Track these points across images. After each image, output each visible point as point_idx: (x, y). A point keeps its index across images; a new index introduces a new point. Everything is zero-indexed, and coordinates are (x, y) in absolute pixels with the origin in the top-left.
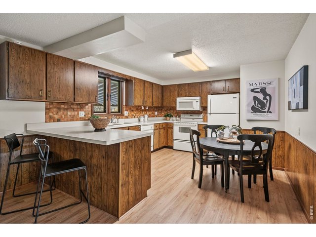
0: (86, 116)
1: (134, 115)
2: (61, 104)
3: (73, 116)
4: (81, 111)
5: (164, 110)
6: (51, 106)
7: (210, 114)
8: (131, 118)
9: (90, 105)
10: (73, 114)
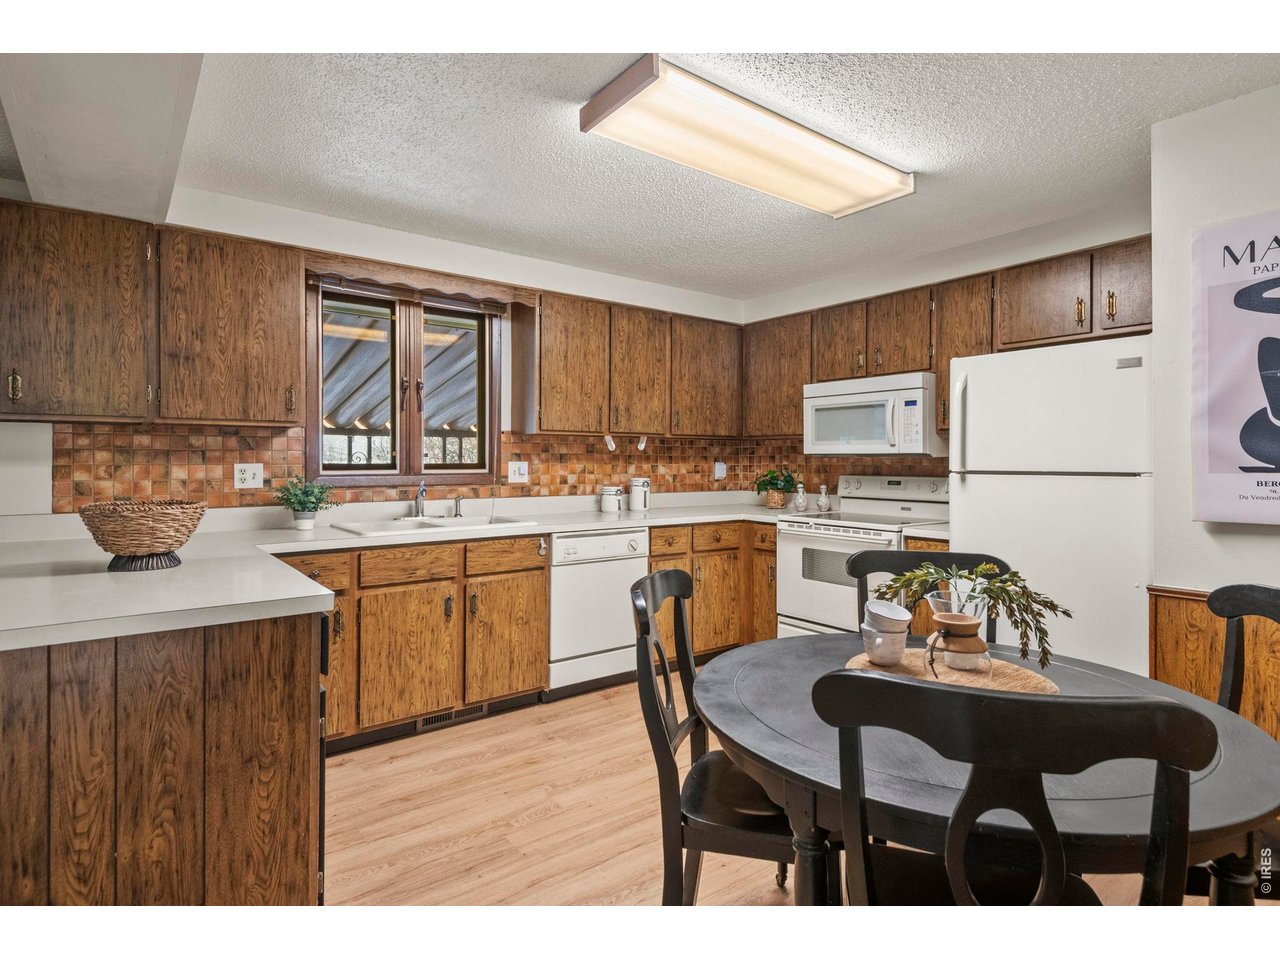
0: (275, 483)
1: (572, 479)
2: (137, 432)
3: (201, 482)
4: (243, 460)
5: (761, 452)
6: (83, 442)
7: (963, 474)
8: (555, 493)
9: (295, 432)
10: (200, 475)
